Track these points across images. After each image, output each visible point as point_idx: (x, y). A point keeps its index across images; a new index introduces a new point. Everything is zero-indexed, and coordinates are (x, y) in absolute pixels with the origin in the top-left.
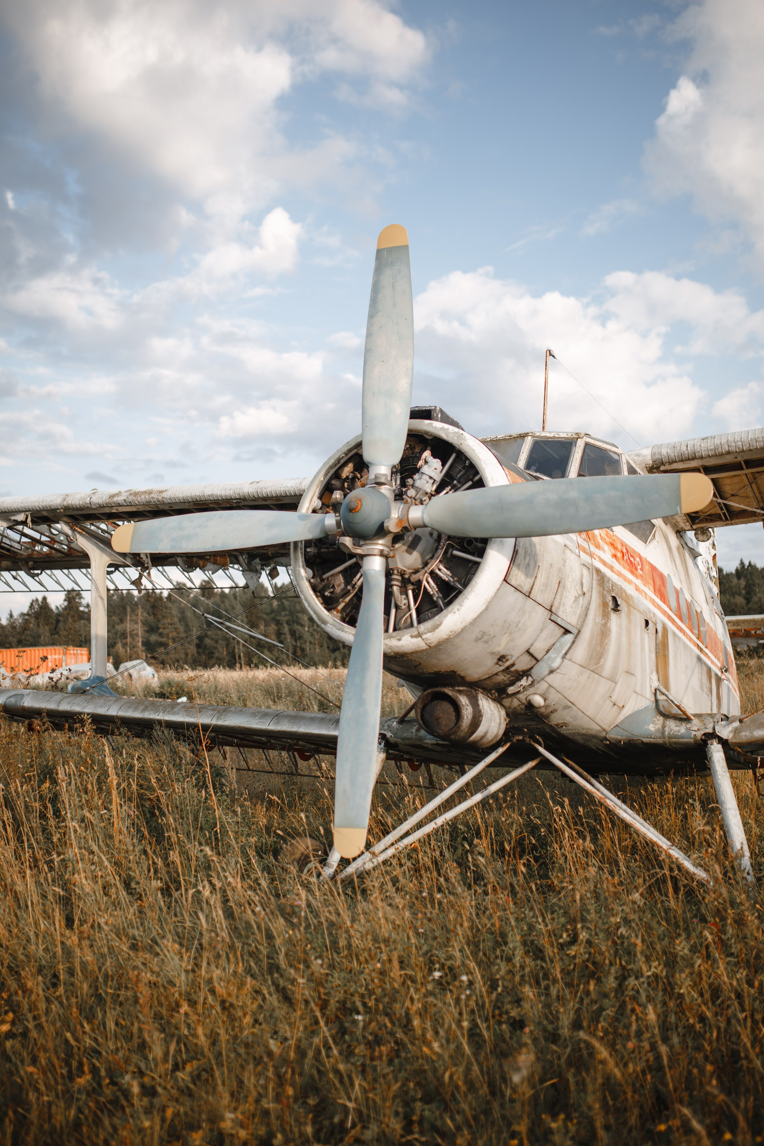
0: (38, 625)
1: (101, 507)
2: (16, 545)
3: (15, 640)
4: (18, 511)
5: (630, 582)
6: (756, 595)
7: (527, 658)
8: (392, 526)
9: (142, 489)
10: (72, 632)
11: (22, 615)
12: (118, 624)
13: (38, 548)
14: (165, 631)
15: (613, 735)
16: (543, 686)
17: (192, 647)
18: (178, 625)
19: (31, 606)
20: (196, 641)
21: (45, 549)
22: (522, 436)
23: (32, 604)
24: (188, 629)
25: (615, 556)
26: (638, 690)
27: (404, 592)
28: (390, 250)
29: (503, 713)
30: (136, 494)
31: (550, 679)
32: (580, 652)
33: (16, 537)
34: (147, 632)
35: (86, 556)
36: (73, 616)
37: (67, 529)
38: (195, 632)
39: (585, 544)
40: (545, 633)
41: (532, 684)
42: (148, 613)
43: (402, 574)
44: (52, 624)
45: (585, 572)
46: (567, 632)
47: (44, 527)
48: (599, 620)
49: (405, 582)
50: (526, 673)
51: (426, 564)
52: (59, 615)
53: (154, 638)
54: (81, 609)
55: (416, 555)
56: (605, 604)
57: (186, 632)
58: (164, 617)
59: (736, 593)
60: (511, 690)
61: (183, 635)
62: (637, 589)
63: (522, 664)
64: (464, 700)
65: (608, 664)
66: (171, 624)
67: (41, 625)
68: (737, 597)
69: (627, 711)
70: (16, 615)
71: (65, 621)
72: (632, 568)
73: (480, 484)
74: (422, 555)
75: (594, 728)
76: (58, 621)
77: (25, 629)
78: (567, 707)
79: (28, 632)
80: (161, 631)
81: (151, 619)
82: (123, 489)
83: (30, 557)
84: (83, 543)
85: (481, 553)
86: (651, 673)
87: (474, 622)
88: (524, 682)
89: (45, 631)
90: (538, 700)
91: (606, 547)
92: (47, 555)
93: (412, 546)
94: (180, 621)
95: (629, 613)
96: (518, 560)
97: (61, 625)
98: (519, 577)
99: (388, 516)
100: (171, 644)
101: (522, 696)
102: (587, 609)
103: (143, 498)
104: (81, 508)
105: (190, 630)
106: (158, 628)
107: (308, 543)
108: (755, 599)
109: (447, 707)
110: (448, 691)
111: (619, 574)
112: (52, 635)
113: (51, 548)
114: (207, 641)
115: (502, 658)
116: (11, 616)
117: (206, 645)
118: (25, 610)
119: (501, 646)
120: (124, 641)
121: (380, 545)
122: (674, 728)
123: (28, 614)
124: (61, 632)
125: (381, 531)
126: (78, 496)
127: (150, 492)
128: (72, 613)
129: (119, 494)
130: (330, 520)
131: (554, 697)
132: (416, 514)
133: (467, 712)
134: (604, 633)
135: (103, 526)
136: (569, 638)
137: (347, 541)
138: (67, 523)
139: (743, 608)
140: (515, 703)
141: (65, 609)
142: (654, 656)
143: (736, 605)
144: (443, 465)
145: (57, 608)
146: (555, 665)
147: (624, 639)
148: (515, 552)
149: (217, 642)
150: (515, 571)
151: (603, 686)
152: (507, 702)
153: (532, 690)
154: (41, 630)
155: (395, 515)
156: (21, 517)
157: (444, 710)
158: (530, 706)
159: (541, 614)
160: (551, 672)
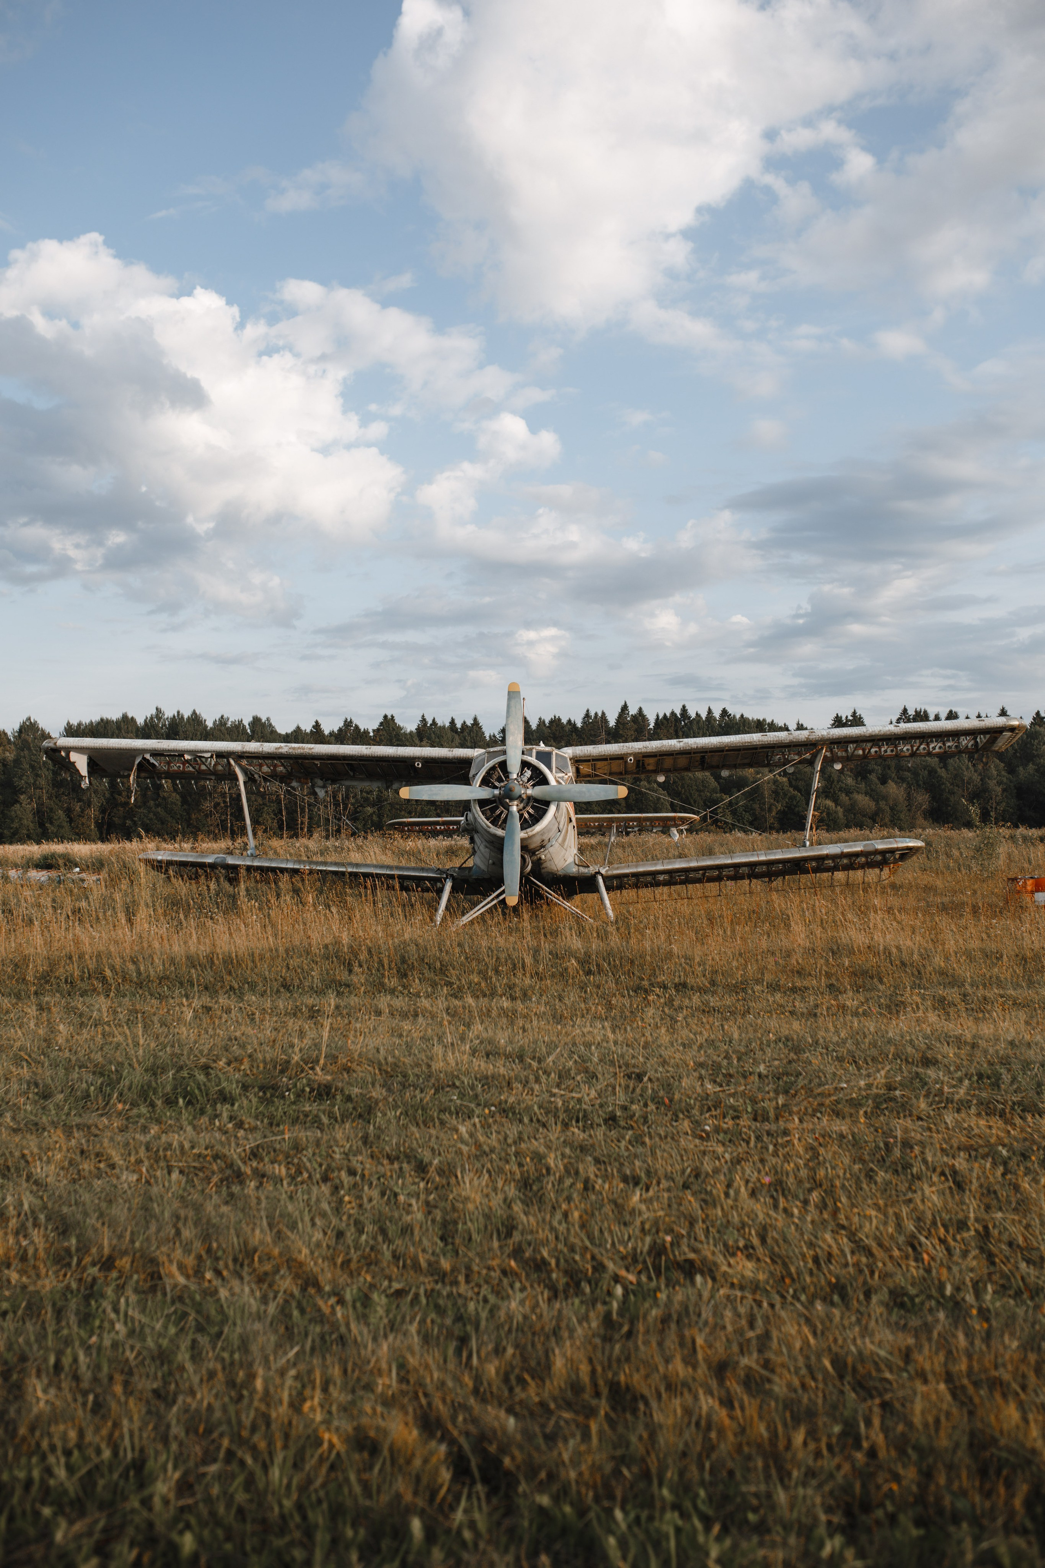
4: (207, 752)
32: (561, 838)
37: (232, 762)
46: (559, 831)
48: (567, 826)
65: (567, 843)
69: (567, 862)
84: (237, 769)
122: (583, 870)
130: (497, 792)
132: (529, 792)
134: (567, 831)
137: (507, 800)
138: (233, 759)
151: (563, 852)
156: (208, 755)
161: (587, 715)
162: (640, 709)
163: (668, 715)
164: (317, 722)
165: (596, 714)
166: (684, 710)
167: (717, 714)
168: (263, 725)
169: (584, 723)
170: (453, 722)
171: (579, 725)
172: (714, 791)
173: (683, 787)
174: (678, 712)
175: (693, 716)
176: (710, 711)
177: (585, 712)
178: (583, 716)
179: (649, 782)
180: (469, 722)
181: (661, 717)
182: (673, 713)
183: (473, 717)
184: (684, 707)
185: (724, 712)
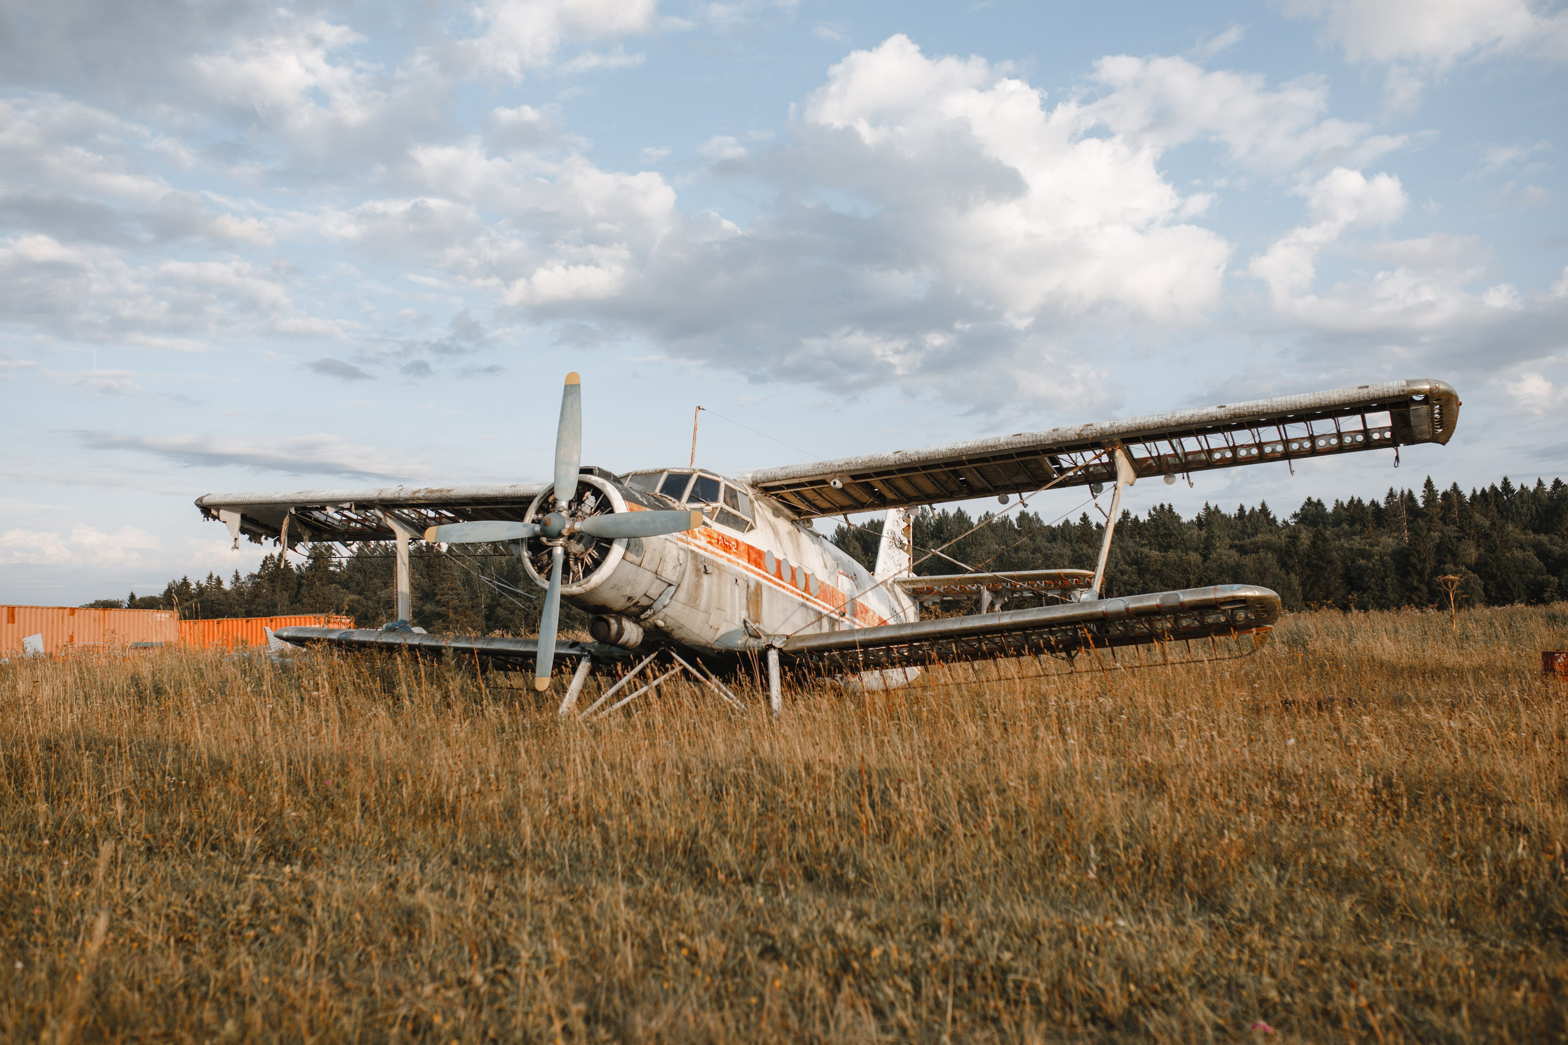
0: (274, 591)
1: (407, 500)
2: (336, 523)
3: (243, 611)
4: (345, 501)
5: (721, 557)
6: (1215, 550)
7: (646, 599)
8: (565, 532)
9: (436, 488)
10: (320, 599)
11: (252, 576)
12: (381, 589)
13: (353, 524)
14: (444, 599)
15: (716, 646)
16: (661, 615)
17: (480, 619)
18: (461, 591)
19: (264, 565)
20: (484, 612)
21: (359, 526)
22: (662, 472)
23: (265, 562)
24: (474, 596)
25: (710, 543)
26: (728, 618)
27: (576, 564)
28: (572, 386)
29: (641, 630)
30: (432, 492)
31: (665, 610)
32: (682, 595)
33: (338, 517)
34: (420, 599)
35: (392, 532)
36: (320, 579)
37: (379, 514)
38: (484, 600)
39: (684, 537)
40: (654, 586)
41: (654, 613)
42: (421, 574)
43: (575, 555)
44: (292, 589)
45: (682, 553)
46: (670, 585)
47: (361, 512)
48: (693, 578)
49: (576, 560)
50: (649, 607)
51: (587, 550)
52: (301, 576)
53: (429, 607)
54: (332, 569)
55: (581, 545)
56: (698, 570)
57: (471, 599)
58: (442, 579)
59: (1190, 548)
60: (642, 616)
61: (467, 603)
62: (729, 560)
63: (645, 602)
64: (612, 621)
65: (703, 603)
66: (452, 589)
67: (277, 590)
68: (1191, 553)
69: (722, 631)
70: (243, 576)
71: (311, 585)
72: (727, 548)
73: (612, 511)
74: (585, 545)
75: (703, 642)
76: (300, 585)
77: (256, 596)
78: (679, 628)
79: (261, 600)
80: (438, 597)
81: (425, 582)
82: (423, 487)
83: (346, 532)
84: (391, 523)
85: (611, 544)
86: (741, 610)
87: (608, 579)
88: (649, 612)
89: (282, 598)
90: (661, 623)
91: (702, 538)
92: (360, 530)
93: (579, 542)
94: (464, 585)
95: (720, 576)
96: (631, 548)
97: (304, 590)
98: (631, 557)
99: (564, 527)
100: (451, 615)
101: (650, 620)
102: (684, 573)
103: (436, 495)
104: (392, 500)
105: (477, 597)
106: (435, 595)
107: (529, 538)
108: (1214, 555)
109: (603, 624)
110: (605, 616)
111: (712, 553)
112: (292, 604)
113: (363, 525)
114: (500, 611)
115: (630, 598)
116: (237, 578)
117: (498, 617)
118: (256, 571)
119: (628, 592)
120: (389, 611)
121: (561, 541)
122: (752, 642)
123: (259, 576)
124: (305, 600)
125: (560, 535)
126: (390, 492)
127: (441, 491)
128: (319, 575)
129: (419, 491)
130: (537, 528)
131: (670, 622)
132: (578, 526)
133: (614, 627)
134: (698, 586)
135: (406, 511)
136: (673, 589)
137: (544, 539)
138: (380, 510)
139: (1198, 567)
140: (648, 625)
141: (311, 568)
142: (744, 600)
143: (1189, 564)
144: (597, 499)
145: (298, 566)
146: (666, 602)
147: (715, 589)
148: (628, 545)
149: (513, 613)
150: (629, 554)
151: (701, 617)
152: (642, 623)
153: (655, 617)
154: (277, 598)
155: (568, 526)
156: (347, 505)
157: (601, 626)
158: (656, 626)
159: (649, 576)
160: (665, 607)
161: (1391, 494)
162: (1455, 485)
163: (1487, 490)
164: (1084, 514)
165: (1402, 492)
166: (1506, 483)
167: (1548, 486)
168: (1030, 520)
169: (1387, 502)
170: (1242, 509)
171: (1383, 505)
172: (1539, 572)
173: (1498, 568)
174: (1499, 486)
175: (1517, 488)
176: (1540, 483)
177: (1388, 491)
178: (1386, 495)
179: (1456, 565)
180: (1258, 508)
181: (1478, 493)
182: (1493, 488)
183: (1260, 502)
184: (1505, 479)
185: (1557, 483)
